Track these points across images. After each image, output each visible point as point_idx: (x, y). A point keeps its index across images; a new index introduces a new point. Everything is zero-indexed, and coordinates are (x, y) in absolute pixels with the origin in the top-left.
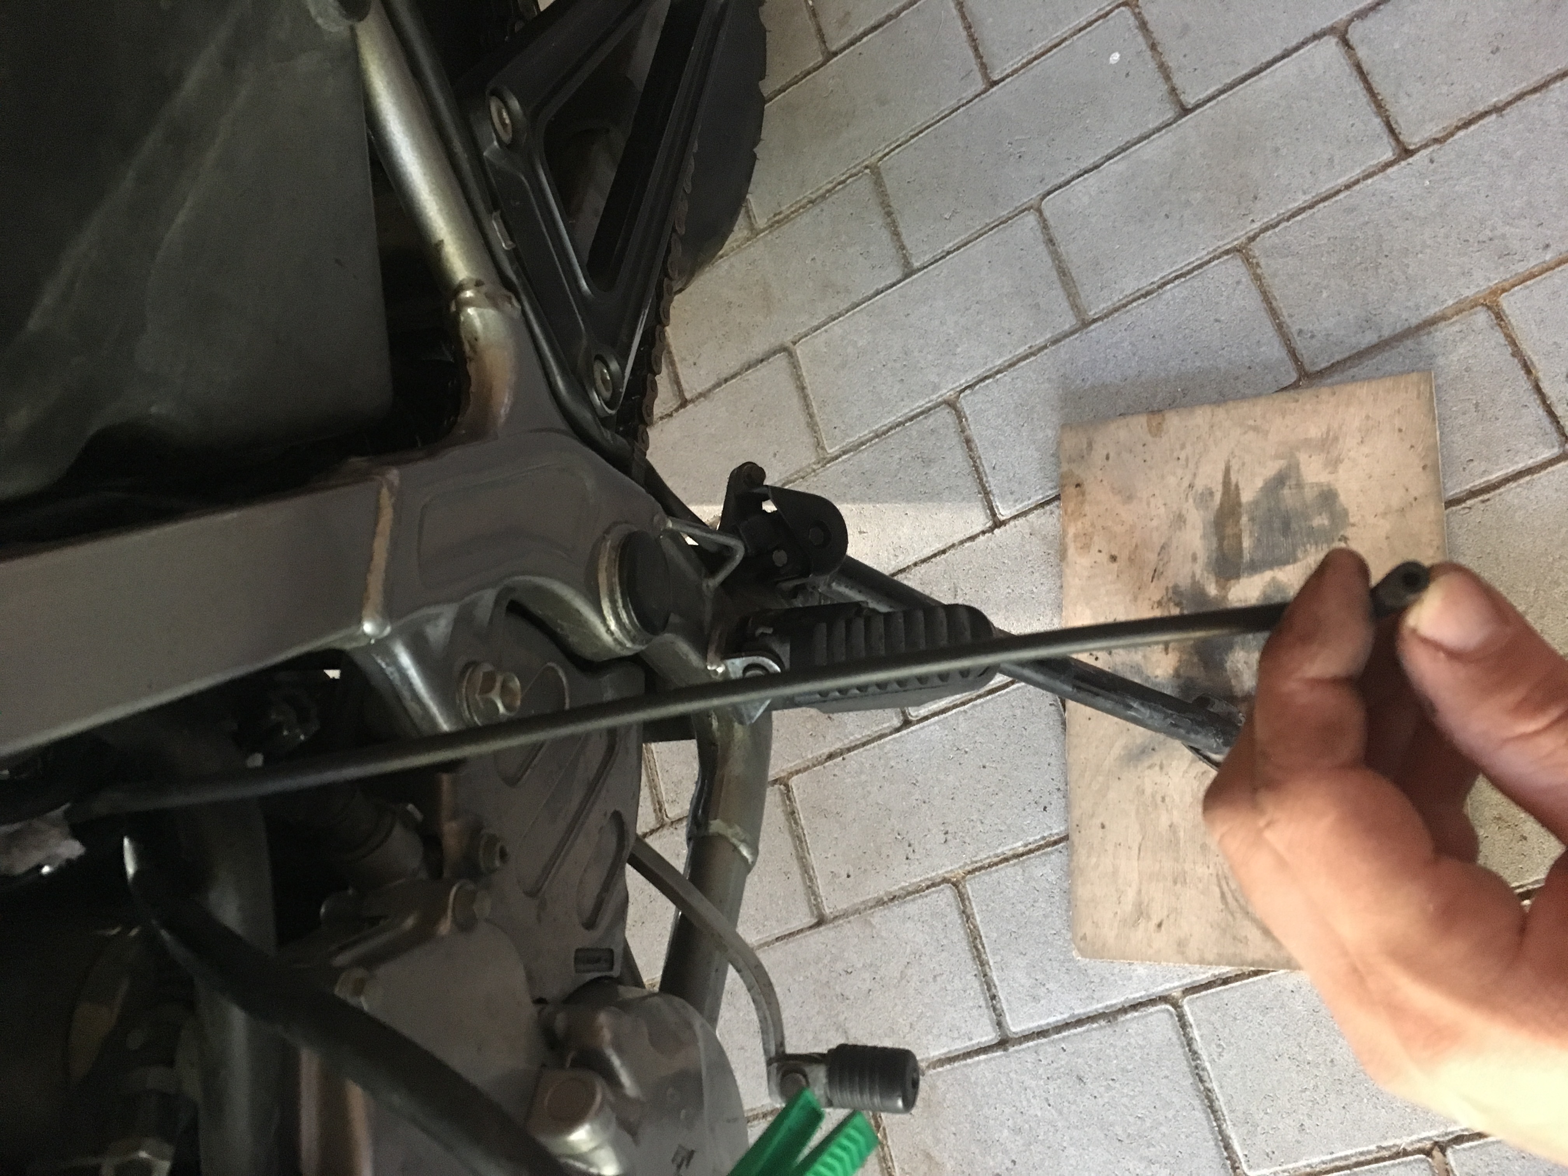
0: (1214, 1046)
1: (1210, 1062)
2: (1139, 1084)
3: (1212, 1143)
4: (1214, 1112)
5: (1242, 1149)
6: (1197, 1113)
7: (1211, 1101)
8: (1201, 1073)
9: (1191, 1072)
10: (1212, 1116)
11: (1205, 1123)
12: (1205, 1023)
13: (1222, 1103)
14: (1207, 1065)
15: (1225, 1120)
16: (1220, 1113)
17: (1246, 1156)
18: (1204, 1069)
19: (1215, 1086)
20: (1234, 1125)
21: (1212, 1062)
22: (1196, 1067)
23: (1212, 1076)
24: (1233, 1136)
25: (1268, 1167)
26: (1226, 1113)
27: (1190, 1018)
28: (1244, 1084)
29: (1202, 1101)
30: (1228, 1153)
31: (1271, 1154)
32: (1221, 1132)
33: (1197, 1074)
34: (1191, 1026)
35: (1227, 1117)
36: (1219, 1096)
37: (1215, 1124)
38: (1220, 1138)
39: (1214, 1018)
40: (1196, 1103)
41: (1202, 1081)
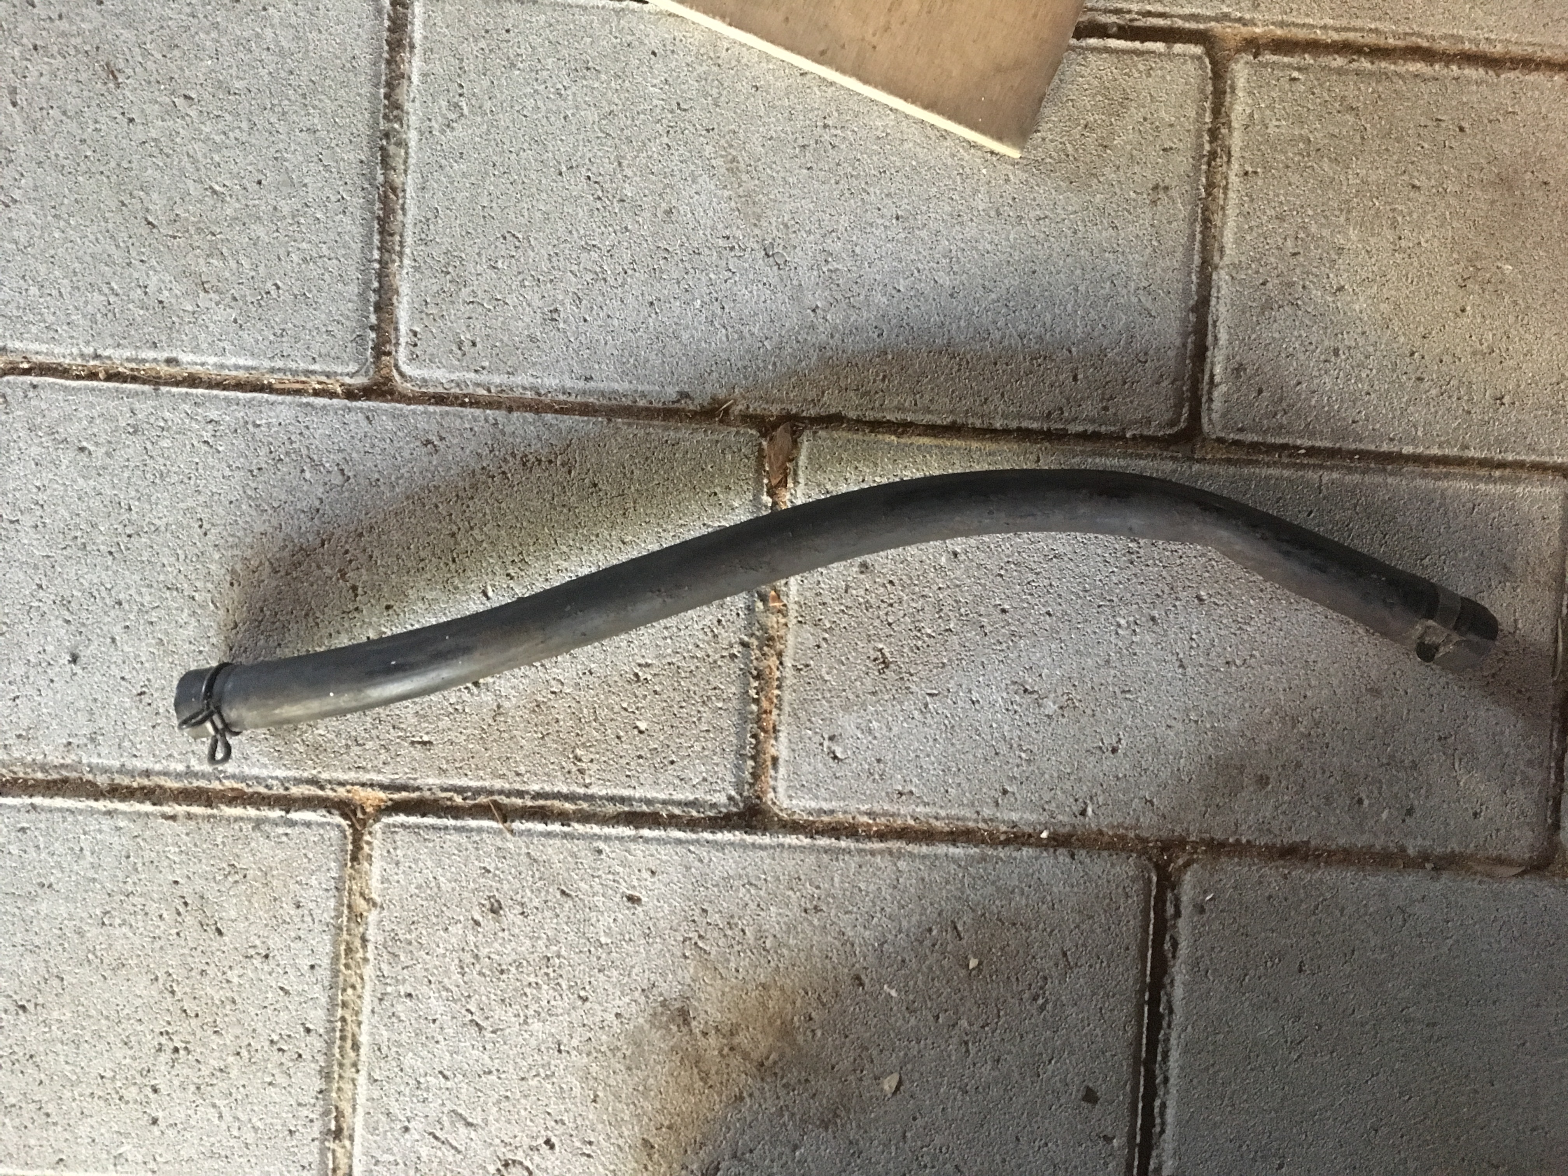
0: (444, 104)
1: (421, 133)
2: (245, 125)
3: (354, 289)
4: (385, 232)
5: (412, 318)
6: (347, 220)
7: (388, 210)
8: (392, 149)
9: (371, 138)
10: (376, 237)
11: (357, 247)
12: (446, 52)
13: (409, 220)
14: (412, 137)
15: (401, 254)
16: (397, 238)
17: (415, 334)
18: (402, 144)
19: (410, 183)
20: (416, 269)
21: (426, 133)
22: (387, 135)
23: (412, 161)
24: (405, 288)
25: (452, 369)
26: (409, 240)
27: (417, 31)
28: (473, 198)
29: (371, 203)
30: (378, 318)
31: (466, 347)
32: (382, 275)
33: (382, 148)
34: (412, 47)
35: (407, 251)
36: (411, 205)
37: (376, 255)
38: (376, 285)
39: (468, 49)
40: (356, 202)
41: (386, 162)
